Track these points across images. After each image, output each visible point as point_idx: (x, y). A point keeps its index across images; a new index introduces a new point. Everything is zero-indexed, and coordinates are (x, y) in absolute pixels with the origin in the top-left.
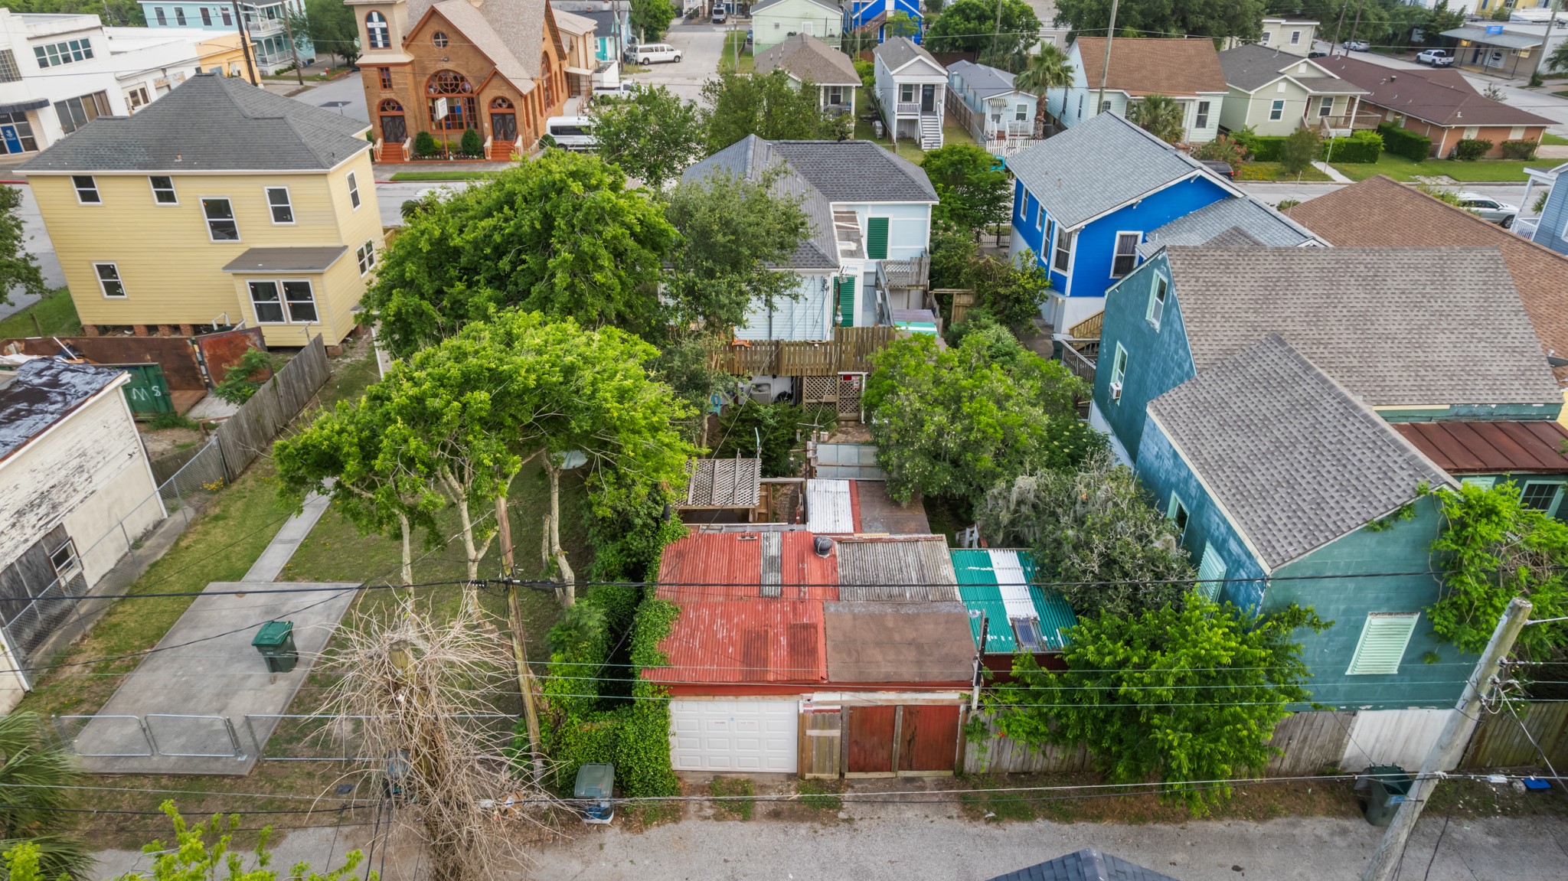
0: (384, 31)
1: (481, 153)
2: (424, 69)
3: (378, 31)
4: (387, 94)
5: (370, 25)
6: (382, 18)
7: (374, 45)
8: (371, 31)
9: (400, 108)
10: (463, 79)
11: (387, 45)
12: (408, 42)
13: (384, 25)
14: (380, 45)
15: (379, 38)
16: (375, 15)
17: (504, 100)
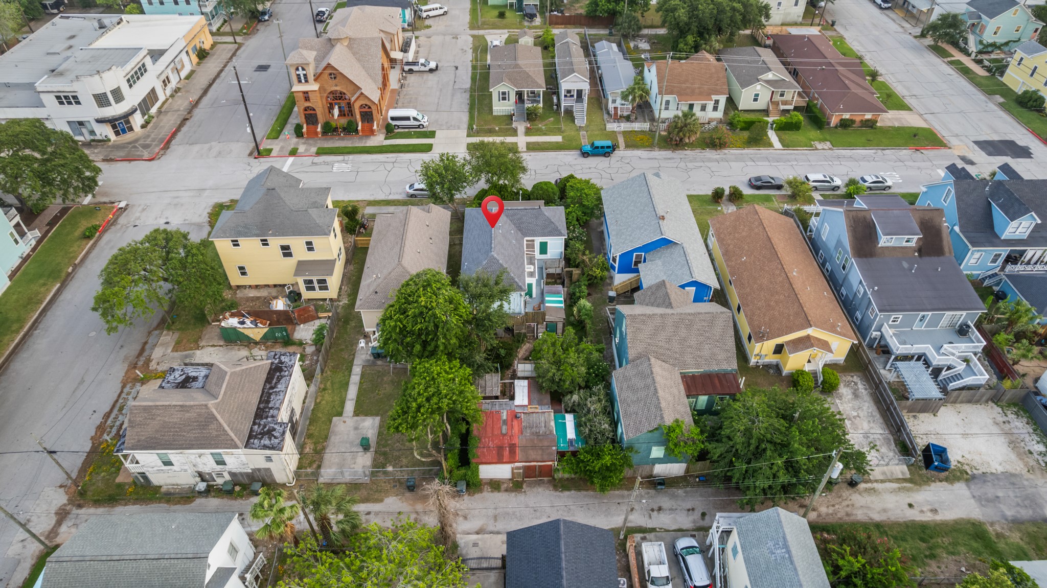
0: (305, 75)
1: (356, 131)
2: (325, 90)
3: (302, 75)
4: (307, 104)
5: (297, 73)
6: (303, 69)
7: (300, 81)
8: (298, 75)
9: (314, 110)
10: (344, 94)
11: (306, 81)
12: (317, 78)
13: (305, 72)
14: (303, 81)
15: (302, 78)
16: (300, 68)
17: (366, 105)
